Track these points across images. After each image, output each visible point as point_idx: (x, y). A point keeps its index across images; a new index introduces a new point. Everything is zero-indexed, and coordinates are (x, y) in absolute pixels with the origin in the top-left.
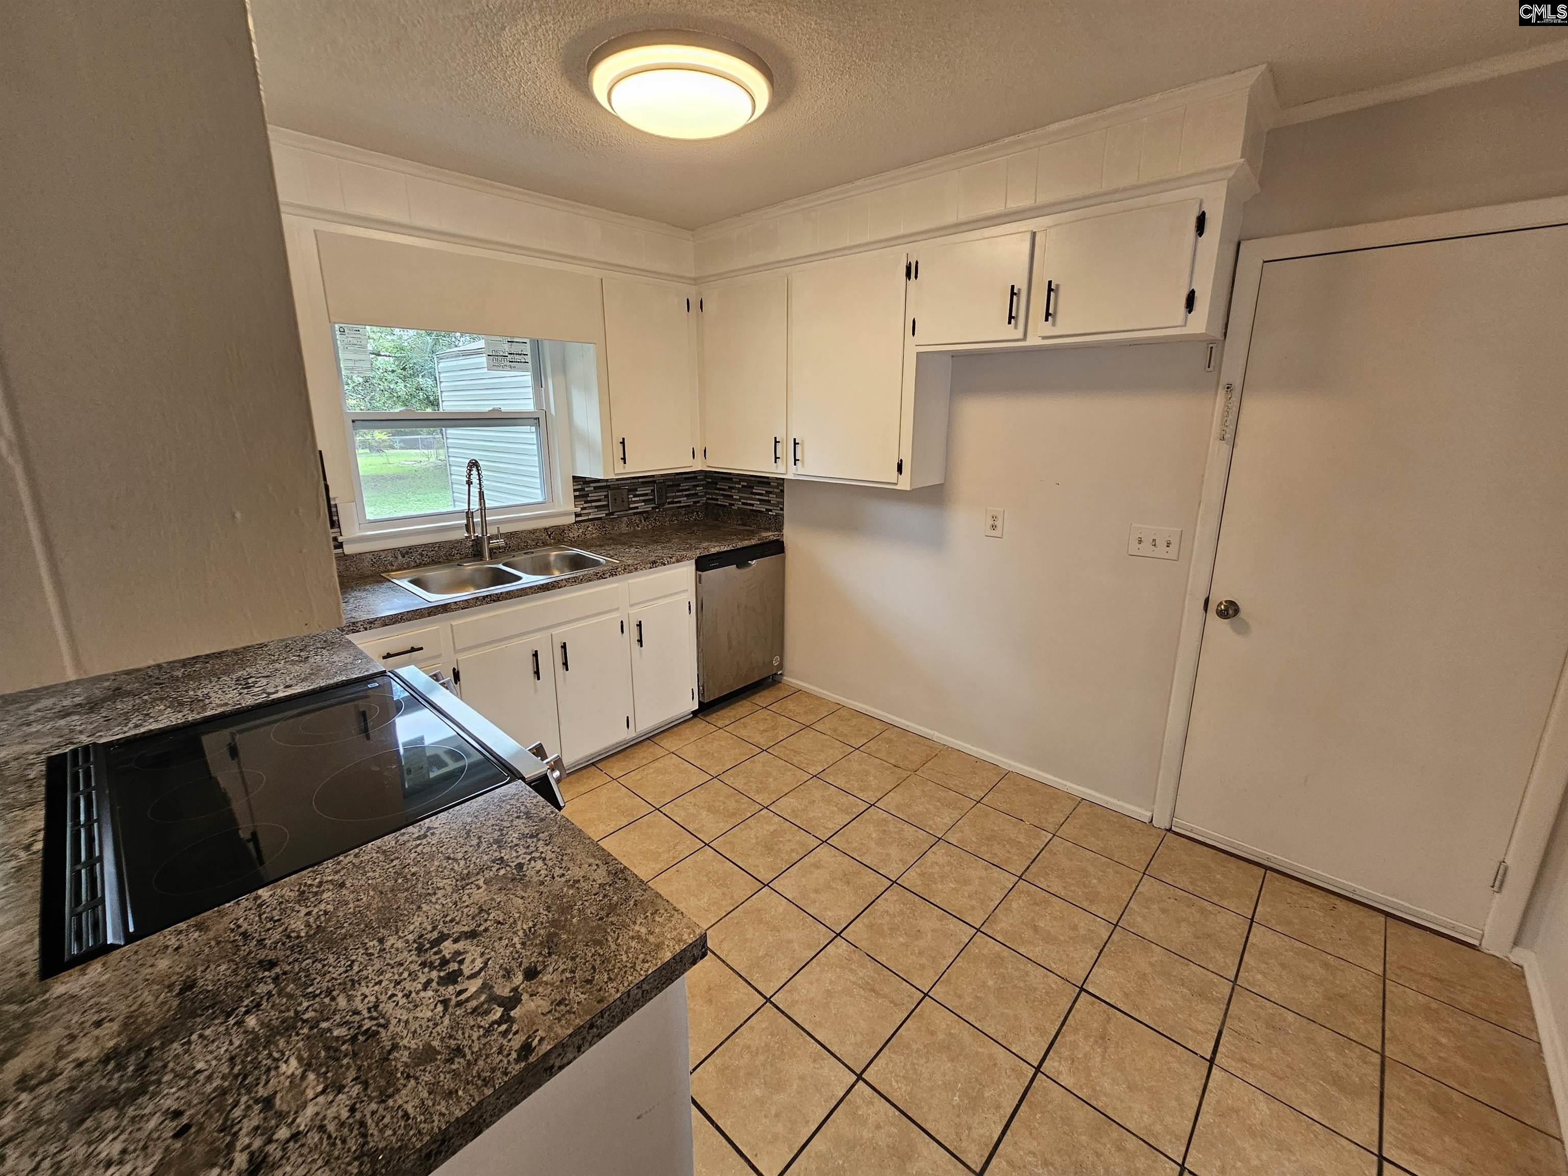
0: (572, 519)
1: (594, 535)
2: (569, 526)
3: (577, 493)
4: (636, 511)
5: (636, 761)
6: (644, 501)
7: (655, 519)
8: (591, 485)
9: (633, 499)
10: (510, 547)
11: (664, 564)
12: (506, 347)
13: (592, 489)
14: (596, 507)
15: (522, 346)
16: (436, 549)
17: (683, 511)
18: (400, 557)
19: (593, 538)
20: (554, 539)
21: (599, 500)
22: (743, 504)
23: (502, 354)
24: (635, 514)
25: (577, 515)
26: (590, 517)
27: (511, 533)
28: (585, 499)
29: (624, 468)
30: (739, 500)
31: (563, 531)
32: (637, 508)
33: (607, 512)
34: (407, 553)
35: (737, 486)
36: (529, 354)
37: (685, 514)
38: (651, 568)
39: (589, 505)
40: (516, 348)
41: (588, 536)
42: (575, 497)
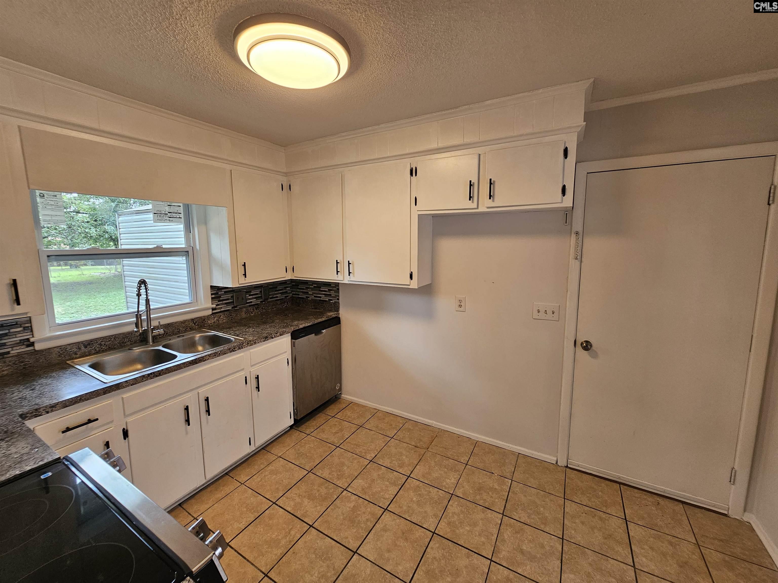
0: (210, 312)
1: (224, 321)
2: (208, 317)
3: (213, 296)
4: (250, 304)
5: (256, 467)
6: (255, 298)
7: (262, 308)
8: (223, 290)
9: (249, 297)
10: (167, 333)
11: (273, 338)
12: (167, 209)
13: (223, 293)
14: (226, 303)
15: (178, 208)
16: (112, 340)
17: (279, 302)
18: (83, 348)
19: (224, 323)
20: (198, 325)
21: (228, 299)
22: (315, 297)
23: (163, 212)
24: (250, 306)
25: (213, 309)
26: (222, 310)
27: (168, 324)
28: (219, 299)
29: (245, 280)
30: (312, 295)
31: (204, 320)
32: (251, 302)
33: (233, 306)
34: (89, 344)
35: (311, 287)
36: (182, 212)
37: (280, 304)
38: (264, 341)
39: (222, 302)
40: (172, 209)
41: (220, 322)
42: (212, 298)
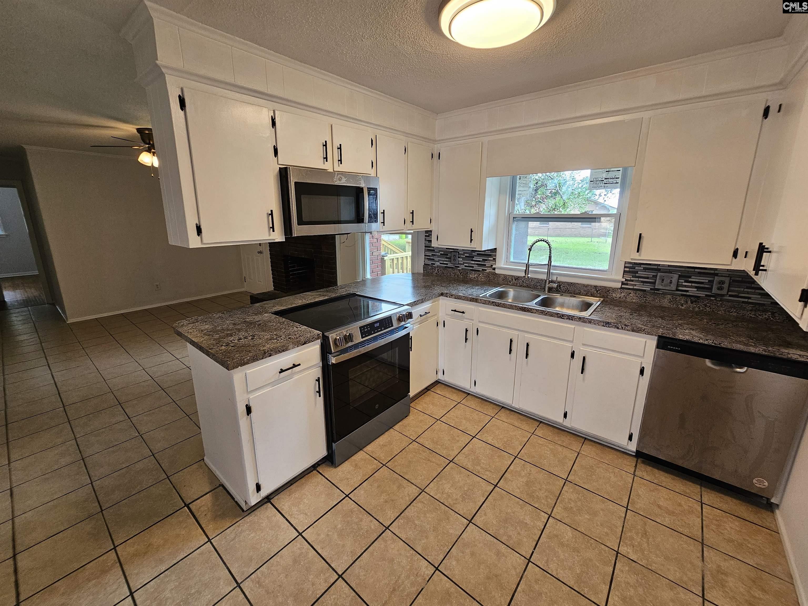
0: (619, 285)
1: (634, 301)
2: (614, 290)
3: (628, 269)
4: (685, 293)
6: (696, 287)
7: (706, 306)
8: (642, 266)
9: (684, 284)
10: (569, 291)
12: (605, 175)
13: (642, 268)
14: (642, 282)
15: (617, 173)
16: (530, 281)
17: (749, 307)
18: (514, 280)
19: (632, 302)
20: (600, 294)
21: (648, 278)
23: (600, 179)
24: (683, 295)
25: (623, 283)
26: (635, 287)
27: (571, 283)
28: (634, 274)
31: (608, 291)
32: (687, 291)
33: (652, 287)
34: (517, 279)
36: (620, 177)
37: (751, 310)
39: (637, 279)
40: (611, 175)
41: (628, 300)
42: (625, 272)
